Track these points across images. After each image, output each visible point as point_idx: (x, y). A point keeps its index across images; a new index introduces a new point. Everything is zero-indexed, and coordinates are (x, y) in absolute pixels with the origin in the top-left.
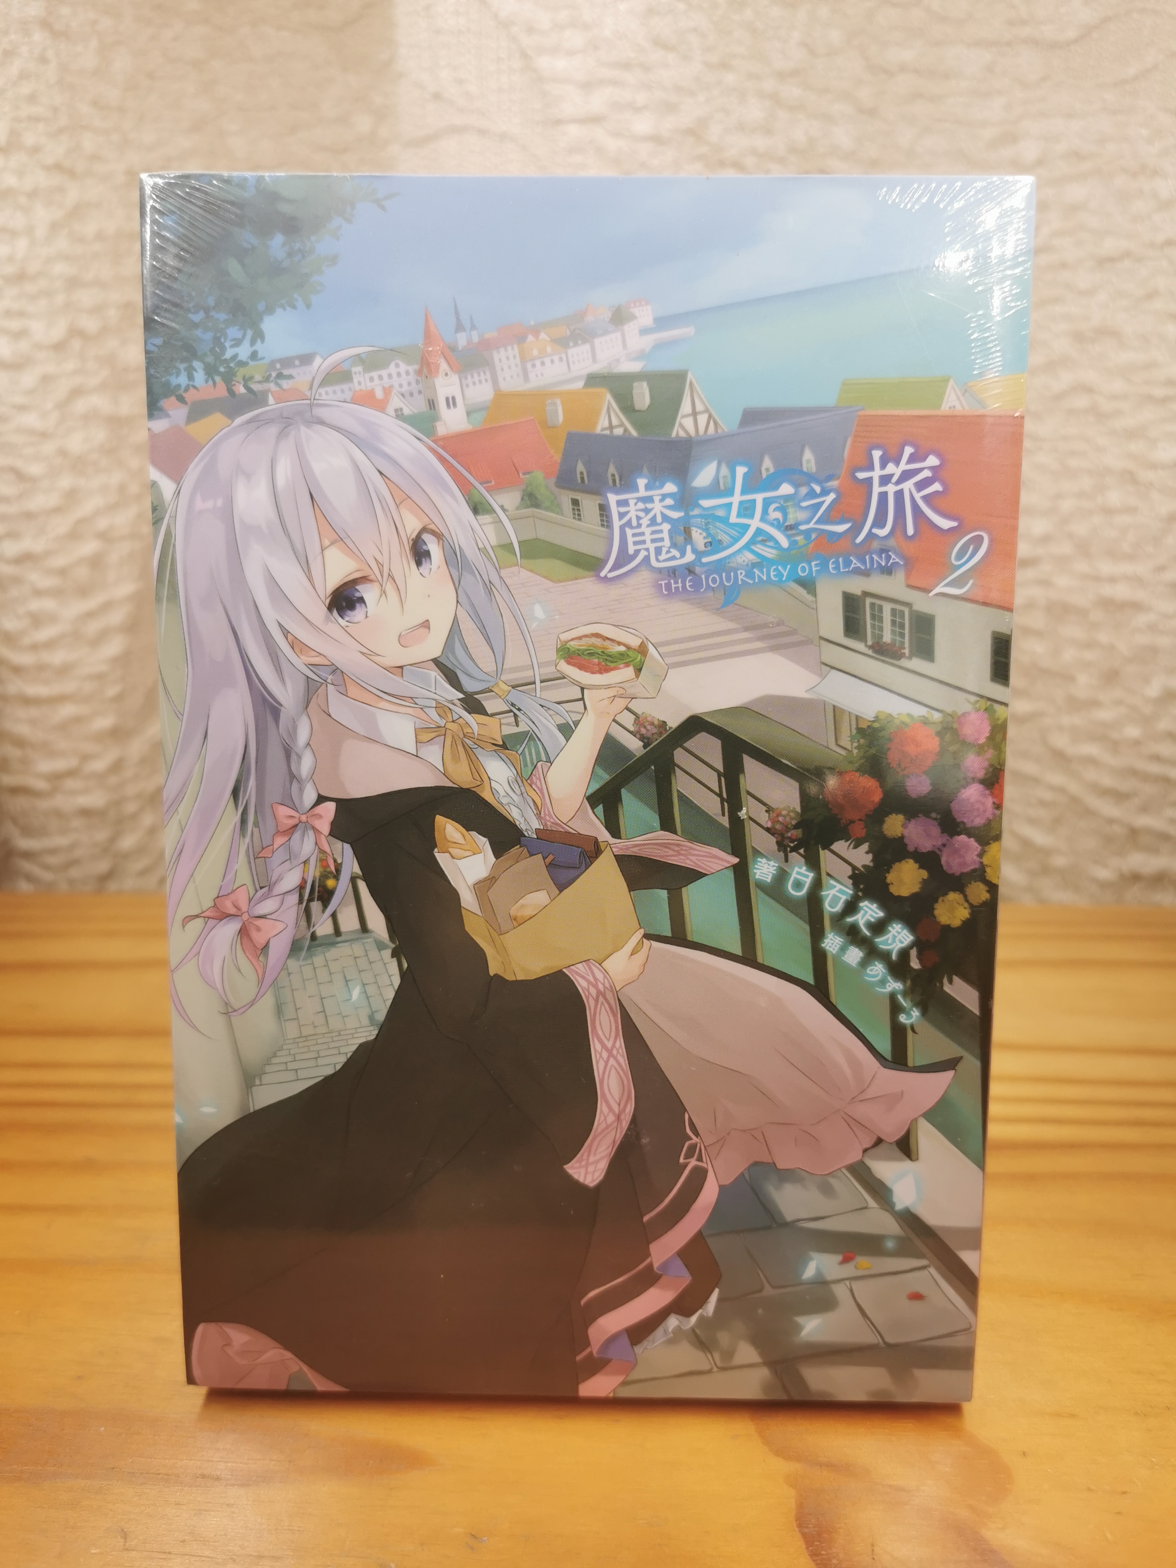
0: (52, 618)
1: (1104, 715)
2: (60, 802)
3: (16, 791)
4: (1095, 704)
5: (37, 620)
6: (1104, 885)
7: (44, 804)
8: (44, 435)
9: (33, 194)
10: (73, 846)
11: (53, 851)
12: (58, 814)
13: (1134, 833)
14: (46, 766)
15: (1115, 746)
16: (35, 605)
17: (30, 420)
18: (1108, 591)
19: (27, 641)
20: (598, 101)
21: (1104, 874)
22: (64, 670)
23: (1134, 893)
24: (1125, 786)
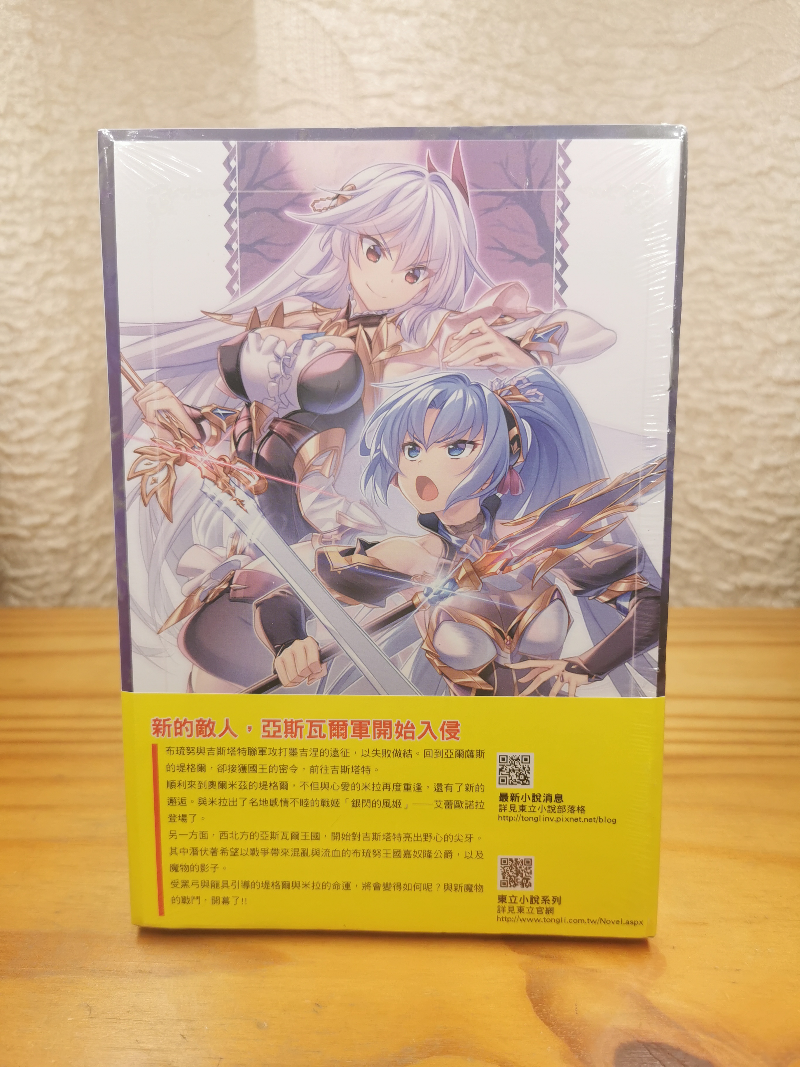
0: (32, 423)
1: (724, 482)
2: (37, 544)
3: (7, 537)
4: (717, 475)
5: (22, 424)
6: (726, 594)
7: (26, 546)
8: (27, 302)
9: (21, 145)
10: (46, 574)
11: (32, 577)
12: (35, 552)
13: (744, 559)
14: (27, 520)
15: (731, 502)
16: (20, 414)
17: (18, 292)
18: (724, 400)
19: (15, 438)
20: (389, 84)
21: (725, 587)
22: (40, 457)
23: (745, 598)
24: (737, 528)
